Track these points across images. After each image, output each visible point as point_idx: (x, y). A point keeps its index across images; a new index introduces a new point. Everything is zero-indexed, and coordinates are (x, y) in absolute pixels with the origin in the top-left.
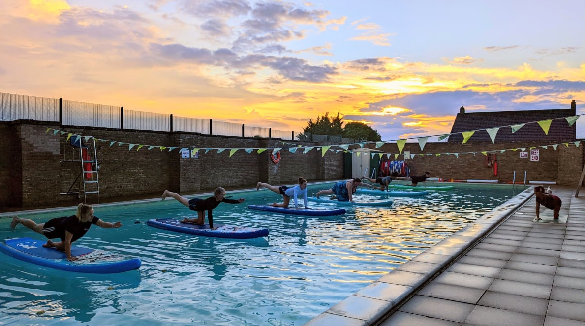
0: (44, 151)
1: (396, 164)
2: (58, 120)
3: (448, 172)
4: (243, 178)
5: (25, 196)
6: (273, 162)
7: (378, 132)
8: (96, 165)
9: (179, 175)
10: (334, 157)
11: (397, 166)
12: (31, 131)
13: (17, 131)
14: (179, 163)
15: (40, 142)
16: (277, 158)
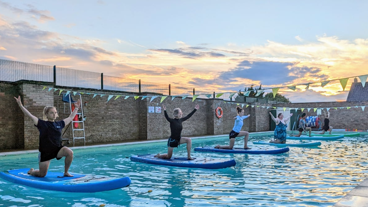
0: (41, 105)
1: (311, 119)
2: (52, 81)
3: (352, 124)
4: (194, 129)
5: (27, 141)
6: (217, 117)
7: (289, 100)
8: (82, 117)
9: (147, 126)
10: (263, 114)
11: (312, 120)
12: (31, 89)
13: (20, 89)
14: (146, 117)
15: (38, 98)
16: (221, 114)
